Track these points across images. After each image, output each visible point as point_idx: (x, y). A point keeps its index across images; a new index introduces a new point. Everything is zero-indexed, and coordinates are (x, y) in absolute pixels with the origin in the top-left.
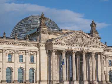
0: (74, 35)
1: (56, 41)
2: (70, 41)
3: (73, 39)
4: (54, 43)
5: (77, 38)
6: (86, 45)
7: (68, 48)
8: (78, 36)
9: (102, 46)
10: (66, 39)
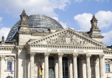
0: (59, 34)
1: (34, 43)
2: (54, 42)
3: (58, 38)
4: (32, 45)
5: (64, 38)
6: (77, 45)
7: (51, 51)
8: (66, 35)
9: (98, 47)
10: (48, 40)
